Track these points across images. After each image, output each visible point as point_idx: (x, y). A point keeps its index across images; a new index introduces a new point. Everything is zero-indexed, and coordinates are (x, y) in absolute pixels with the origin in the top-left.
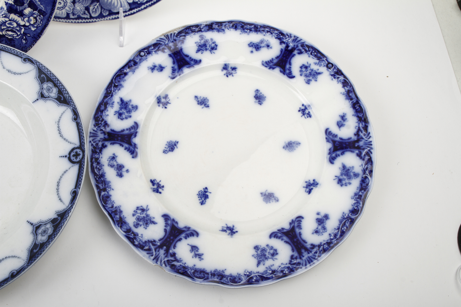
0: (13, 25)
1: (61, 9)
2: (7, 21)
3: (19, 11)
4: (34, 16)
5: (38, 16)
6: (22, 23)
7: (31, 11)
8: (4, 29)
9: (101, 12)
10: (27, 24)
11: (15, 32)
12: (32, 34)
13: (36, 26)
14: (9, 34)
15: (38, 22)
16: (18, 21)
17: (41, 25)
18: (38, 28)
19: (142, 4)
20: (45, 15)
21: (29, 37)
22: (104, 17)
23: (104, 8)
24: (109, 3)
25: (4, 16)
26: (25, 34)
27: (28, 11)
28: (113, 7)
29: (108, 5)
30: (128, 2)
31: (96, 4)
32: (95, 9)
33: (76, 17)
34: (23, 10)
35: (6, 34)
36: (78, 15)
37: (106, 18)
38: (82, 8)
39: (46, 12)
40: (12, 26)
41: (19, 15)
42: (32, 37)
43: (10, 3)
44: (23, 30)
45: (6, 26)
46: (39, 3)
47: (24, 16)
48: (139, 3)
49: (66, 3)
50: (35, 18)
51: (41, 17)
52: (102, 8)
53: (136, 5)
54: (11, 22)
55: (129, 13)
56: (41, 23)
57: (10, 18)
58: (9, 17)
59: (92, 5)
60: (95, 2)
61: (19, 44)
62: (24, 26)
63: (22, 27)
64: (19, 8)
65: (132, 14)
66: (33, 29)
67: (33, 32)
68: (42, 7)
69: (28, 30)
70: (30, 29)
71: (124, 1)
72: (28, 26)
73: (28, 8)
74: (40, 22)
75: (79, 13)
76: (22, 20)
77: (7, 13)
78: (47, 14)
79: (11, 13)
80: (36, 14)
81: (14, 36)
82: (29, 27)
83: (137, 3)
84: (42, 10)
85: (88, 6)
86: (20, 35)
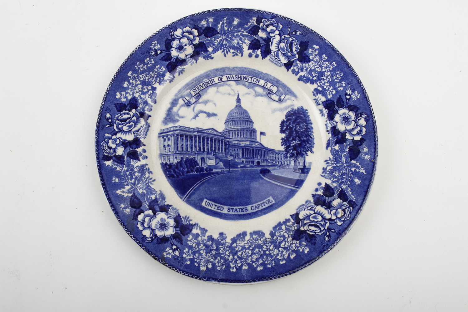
0: (318, 218)
2: (312, 214)
3: (327, 202)
4: (343, 208)
5: (347, 208)
6: (328, 216)
7: (340, 202)
8: (307, 223)
10: (334, 218)
11: (318, 227)
12: (337, 230)
13: (343, 219)
14: (311, 230)
15: (346, 214)
16: (324, 214)
17: (349, 219)
18: (345, 222)
20: (355, 207)
21: (333, 233)
25: (309, 208)
26: (329, 229)
27: (336, 202)
34: (332, 201)
35: (308, 229)
39: (357, 203)
40: (316, 220)
41: (326, 207)
42: (337, 234)
43: (319, 194)
44: (328, 225)
45: (309, 219)
46: (351, 193)
47: (331, 209)
50: (344, 210)
51: (350, 209)
54: (316, 215)
56: (350, 216)
57: (316, 211)
58: (315, 209)
61: (320, 242)
62: (330, 220)
63: (327, 221)
64: (328, 199)
66: (339, 223)
67: (339, 227)
68: (353, 198)
69: (333, 225)
70: (336, 223)
72: (334, 220)
73: (337, 198)
74: (348, 215)
76: (328, 213)
77: (314, 205)
78: (357, 205)
79: (317, 205)
80: (345, 205)
81: (317, 231)
82: (336, 221)
84: (352, 201)
86: (323, 230)
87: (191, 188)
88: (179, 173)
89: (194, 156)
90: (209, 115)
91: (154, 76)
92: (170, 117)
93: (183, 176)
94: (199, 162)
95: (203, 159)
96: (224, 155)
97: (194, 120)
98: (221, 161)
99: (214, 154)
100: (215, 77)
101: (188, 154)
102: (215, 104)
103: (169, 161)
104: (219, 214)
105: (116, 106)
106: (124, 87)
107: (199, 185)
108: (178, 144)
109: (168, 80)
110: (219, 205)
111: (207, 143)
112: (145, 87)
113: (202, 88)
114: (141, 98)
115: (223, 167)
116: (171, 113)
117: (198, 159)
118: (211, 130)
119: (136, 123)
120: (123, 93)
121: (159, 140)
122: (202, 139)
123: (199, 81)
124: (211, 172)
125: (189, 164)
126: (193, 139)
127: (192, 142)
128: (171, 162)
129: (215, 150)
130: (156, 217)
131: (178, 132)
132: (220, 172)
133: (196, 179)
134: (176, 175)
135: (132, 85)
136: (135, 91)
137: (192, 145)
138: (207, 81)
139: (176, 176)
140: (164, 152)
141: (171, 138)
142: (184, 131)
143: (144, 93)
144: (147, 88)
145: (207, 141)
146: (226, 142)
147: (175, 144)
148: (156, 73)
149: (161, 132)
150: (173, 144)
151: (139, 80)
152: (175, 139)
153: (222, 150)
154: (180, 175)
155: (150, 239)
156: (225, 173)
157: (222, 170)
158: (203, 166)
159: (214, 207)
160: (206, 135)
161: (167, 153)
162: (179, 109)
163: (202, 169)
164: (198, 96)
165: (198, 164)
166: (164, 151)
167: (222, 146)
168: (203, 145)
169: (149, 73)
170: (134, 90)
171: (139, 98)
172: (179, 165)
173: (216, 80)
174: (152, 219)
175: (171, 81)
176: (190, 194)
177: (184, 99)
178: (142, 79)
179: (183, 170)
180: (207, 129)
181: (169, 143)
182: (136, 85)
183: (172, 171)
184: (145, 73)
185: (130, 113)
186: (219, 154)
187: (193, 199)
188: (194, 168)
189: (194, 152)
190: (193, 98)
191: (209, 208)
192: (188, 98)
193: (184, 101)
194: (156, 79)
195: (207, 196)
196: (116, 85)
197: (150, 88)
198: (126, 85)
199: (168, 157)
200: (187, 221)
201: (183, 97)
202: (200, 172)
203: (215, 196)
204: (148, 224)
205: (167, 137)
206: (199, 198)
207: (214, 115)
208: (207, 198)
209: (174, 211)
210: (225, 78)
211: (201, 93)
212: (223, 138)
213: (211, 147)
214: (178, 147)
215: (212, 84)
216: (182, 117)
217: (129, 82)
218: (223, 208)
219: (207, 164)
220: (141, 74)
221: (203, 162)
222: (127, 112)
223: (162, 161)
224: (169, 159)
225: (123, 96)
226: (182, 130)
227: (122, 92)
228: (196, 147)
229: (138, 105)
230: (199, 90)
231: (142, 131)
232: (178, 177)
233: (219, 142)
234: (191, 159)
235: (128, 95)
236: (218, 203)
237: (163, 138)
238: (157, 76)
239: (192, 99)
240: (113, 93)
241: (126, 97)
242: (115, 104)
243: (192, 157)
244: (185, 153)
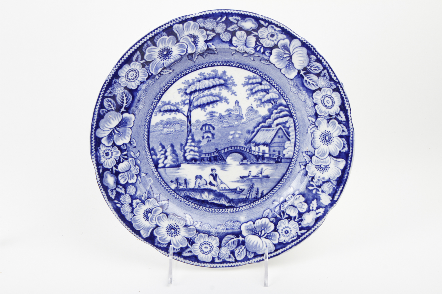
1: (208, 253)
9: (246, 255)
19: (288, 244)
22: (249, 259)
23: (250, 250)
24: (254, 245)
28: (258, 249)
29: (254, 248)
30: (273, 243)
31: (242, 248)
32: (240, 252)
33: (221, 261)
36: (223, 259)
37: (251, 261)
38: (227, 252)
48: (284, 243)
49: (212, 247)
52: (247, 250)
53: (282, 245)
55: (274, 254)
59: (238, 249)
60: (240, 245)
65: (277, 255)
71: (270, 243)
75: (224, 257)
83: (282, 243)
85: (233, 250)
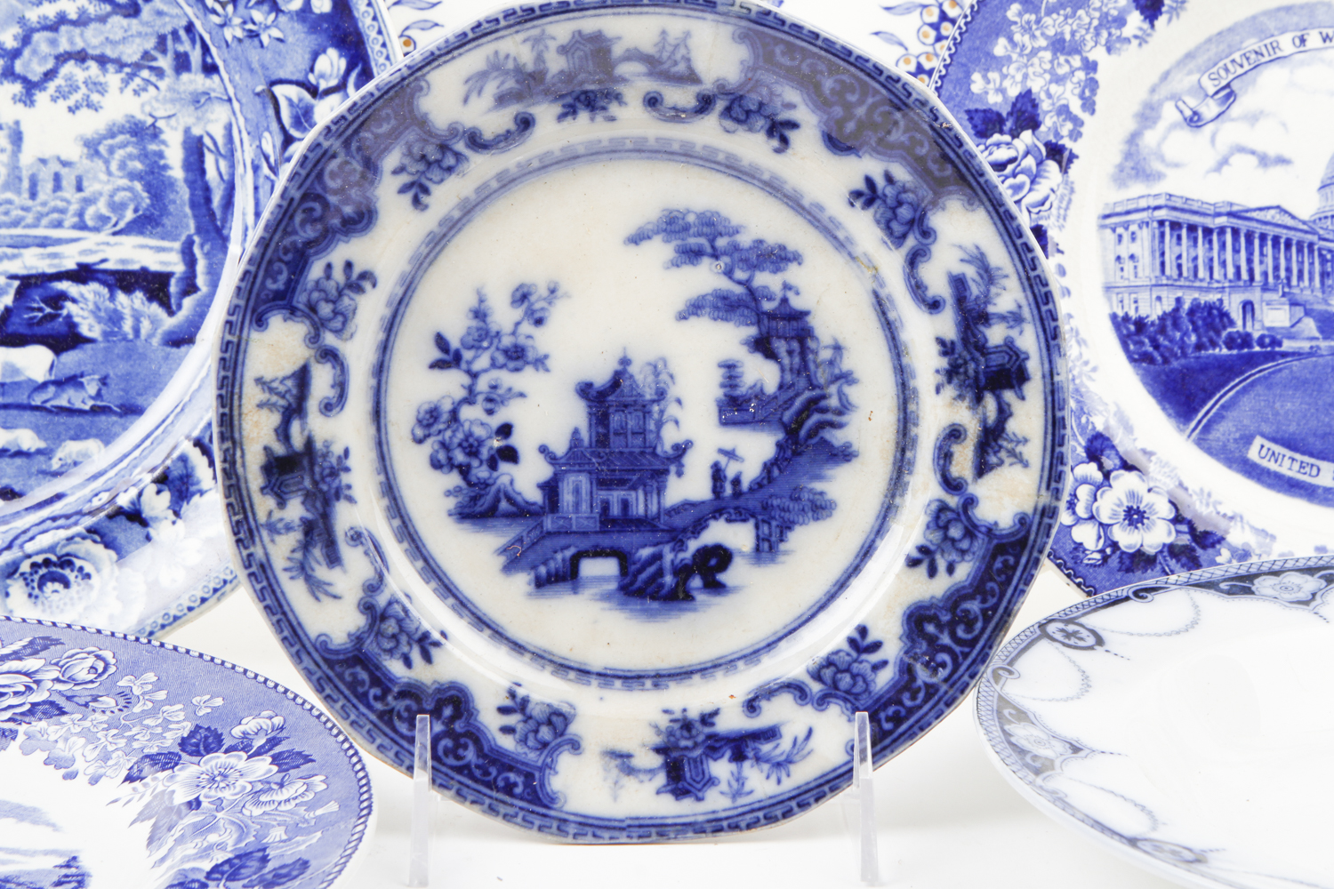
87: (1210, 398)
88: (1171, 350)
89: (1219, 296)
90: (1264, 161)
91: (1090, 23)
92: (1134, 165)
93: (1183, 361)
94: (1236, 314)
95: (1248, 307)
96: (1319, 294)
97: (1215, 175)
98: (1308, 313)
99: (1286, 290)
100: (1283, 33)
101: (1200, 289)
102: (1284, 125)
103: (1137, 309)
104: (1306, 489)
105: (971, 119)
106: (994, 58)
107: (1238, 392)
108: (1163, 254)
109: (1136, 37)
110: (1306, 459)
111: (1262, 254)
112: (1062, 59)
113: (1240, 71)
114: (1049, 96)
115: (1317, 334)
116: (1138, 151)
117: (1233, 305)
118: (1272, 212)
119: (1036, 176)
120: (993, 75)
121: (1102, 240)
122: (1243, 240)
123: (1229, 46)
124: (1277, 349)
125: (1204, 319)
126: (1215, 237)
127: (1211, 249)
128: (1143, 312)
129: (1289, 279)
130: (1110, 486)
131: (1162, 214)
132: (1307, 350)
133: (1226, 371)
134: (1162, 355)
135: (1022, 50)
136: (1031, 70)
137: (1211, 260)
138: (1256, 47)
139: (1159, 358)
140: (1118, 279)
141: (1139, 234)
142: (1183, 210)
143: (1059, 80)
144: (1067, 61)
145: (1262, 247)
146: (1324, 252)
147: (1153, 252)
148: (1097, 14)
149: (1107, 212)
150: (1147, 253)
151: (1043, 34)
152: (1154, 236)
153: (1311, 279)
154: (1175, 355)
155: (1098, 556)
156: (1322, 356)
157: (1314, 343)
158: (1249, 329)
159: (1288, 464)
160: (1259, 229)
161: (1126, 283)
162: (1164, 138)
163: (1246, 340)
164: (1228, 96)
165: (1232, 323)
166: (1119, 273)
167: (1312, 264)
168: (1250, 261)
169: (1074, 13)
170: (1026, 66)
171: (1043, 96)
172: (1169, 323)
173: (1286, 43)
174: (1099, 493)
175: (1142, 40)
176: (1209, 421)
177: (1180, 104)
178: (1051, 32)
179: (1182, 339)
180: (1261, 209)
181: (1135, 248)
182: (1034, 52)
183: (1147, 341)
184: (1062, 12)
185: (1016, 142)
186: (1302, 290)
187: (1218, 435)
188: (1218, 333)
189: (1218, 282)
190: (1211, 102)
191: (1273, 466)
192: (1192, 102)
193: (1181, 112)
194: (1098, 34)
195: (1266, 428)
196: (969, 49)
197: (1076, 61)
198: (1000, 47)
199: (1133, 296)
200: (1208, 505)
201: (1176, 98)
202: (1241, 347)
203: (1292, 428)
204: (1089, 508)
205: (1127, 229)
206: (1237, 435)
207: (1282, 161)
208: (1263, 435)
209: (1166, 470)
210: (1314, 39)
211: (1235, 86)
212: (1315, 238)
213: (1276, 268)
214: (1163, 264)
215: (1273, 57)
216: (1177, 165)
217: (1010, 39)
218: (1319, 470)
219: (1261, 321)
220: (1048, 13)
221: (1249, 317)
222: (1007, 138)
223: (1111, 306)
224: (1136, 302)
225: (991, 86)
226: (1174, 209)
227: (987, 70)
228: (1223, 264)
229: (1041, 118)
230: (1231, 77)
231: (1055, 205)
232: (1166, 361)
233: (1300, 250)
234: (1210, 307)
235: (1007, 83)
236: (1303, 453)
237: (1114, 230)
238: (1100, 25)
239: (1207, 105)
240: (961, 75)
241: (1002, 91)
242: (968, 112)
243: (1212, 297)
244: (1187, 284)
